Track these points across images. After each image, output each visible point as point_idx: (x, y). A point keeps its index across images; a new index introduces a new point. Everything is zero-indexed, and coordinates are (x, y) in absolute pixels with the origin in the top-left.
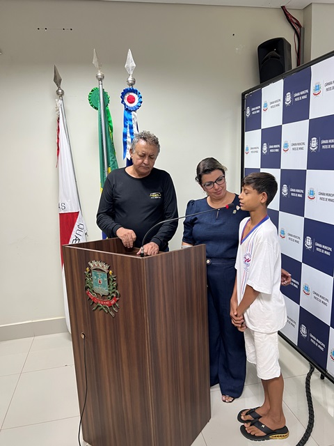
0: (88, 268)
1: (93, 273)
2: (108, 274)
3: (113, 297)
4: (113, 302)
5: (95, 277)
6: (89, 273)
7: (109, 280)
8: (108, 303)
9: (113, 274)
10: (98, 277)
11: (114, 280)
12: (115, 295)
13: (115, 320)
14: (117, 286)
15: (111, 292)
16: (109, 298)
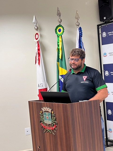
2: (51, 113)
3: (54, 124)
4: (54, 127)
6: (42, 113)
7: (52, 116)
10: (46, 115)
11: (54, 116)
12: (55, 124)
14: (56, 119)
15: (53, 123)
16: (52, 126)
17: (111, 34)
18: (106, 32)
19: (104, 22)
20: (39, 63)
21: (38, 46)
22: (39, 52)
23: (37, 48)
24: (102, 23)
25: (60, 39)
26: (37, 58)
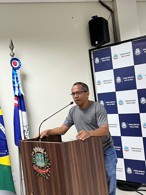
0: (33, 152)
1: (36, 154)
2: (44, 154)
4: (47, 170)
5: (37, 157)
6: (34, 155)
7: (44, 158)
9: (46, 154)
10: (38, 157)
11: (47, 157)
13: (49, 181)
14: (49, 161)
15: (46, 165)
16: (45, 169)
17: (104, 61)
18: (99, 58)
19: (95, 46)
24: (94, 47)
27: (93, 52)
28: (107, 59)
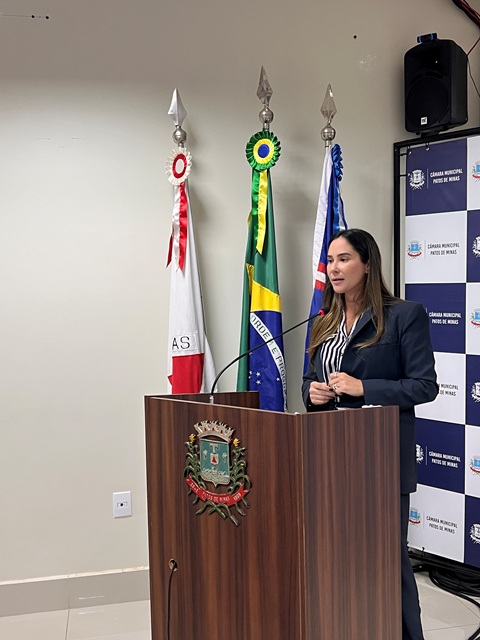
0: (192, 436)
1: (202, 444)
2: (231, 444)
5: (206, 452)
6: (194, 444)
7: (232, 456)
8: (226, 499)
9: (240, 445)
10: (210, 451)
12: (241, 484)
13: (239, 529)
15: (234, 480)
16: (230, 490)
17: (440, 180)
20: (182, 263)
21: (183, 201)
22: (184, 222)
23: (176, 210)
25: (264, 183)
26: (176, 244)
27: (408, 151)
28: (451, 175)
